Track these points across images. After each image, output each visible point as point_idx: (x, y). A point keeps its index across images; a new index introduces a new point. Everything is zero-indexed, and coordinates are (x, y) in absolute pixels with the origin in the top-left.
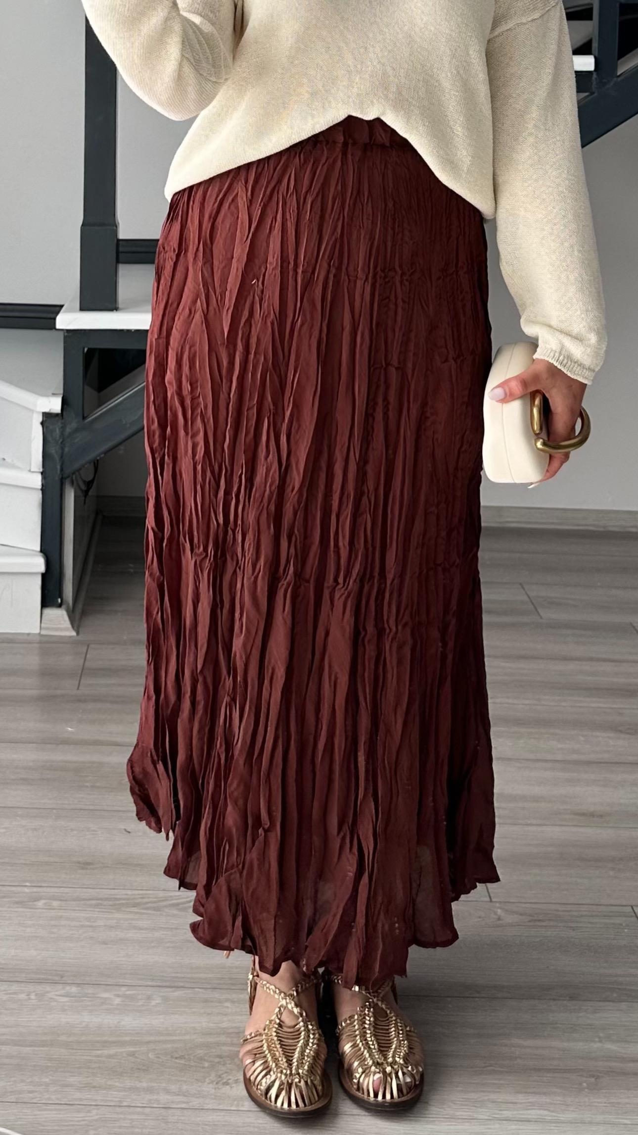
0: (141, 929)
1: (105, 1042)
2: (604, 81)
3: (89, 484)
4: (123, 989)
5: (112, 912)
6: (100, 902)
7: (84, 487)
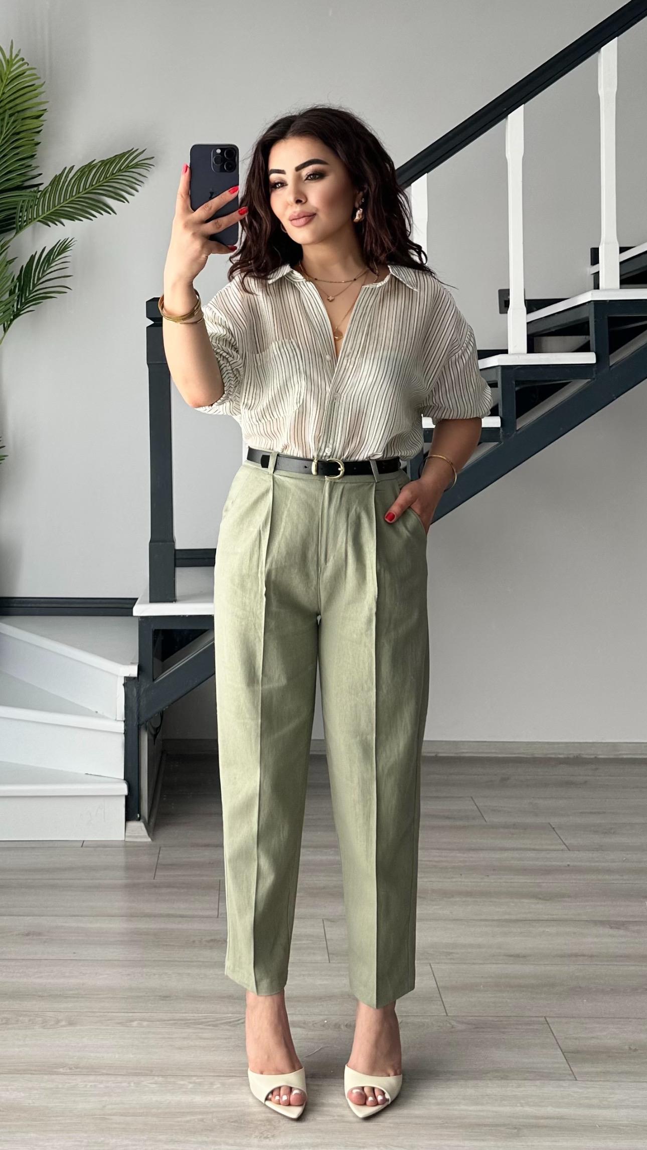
0: (204, 1039)
1: (184, 1112)
2: (508, 434)
3: (157, 730)
4: (194, 1078)
5: (184, 1028)
6: (176, 1021)
7: (153, 732)
